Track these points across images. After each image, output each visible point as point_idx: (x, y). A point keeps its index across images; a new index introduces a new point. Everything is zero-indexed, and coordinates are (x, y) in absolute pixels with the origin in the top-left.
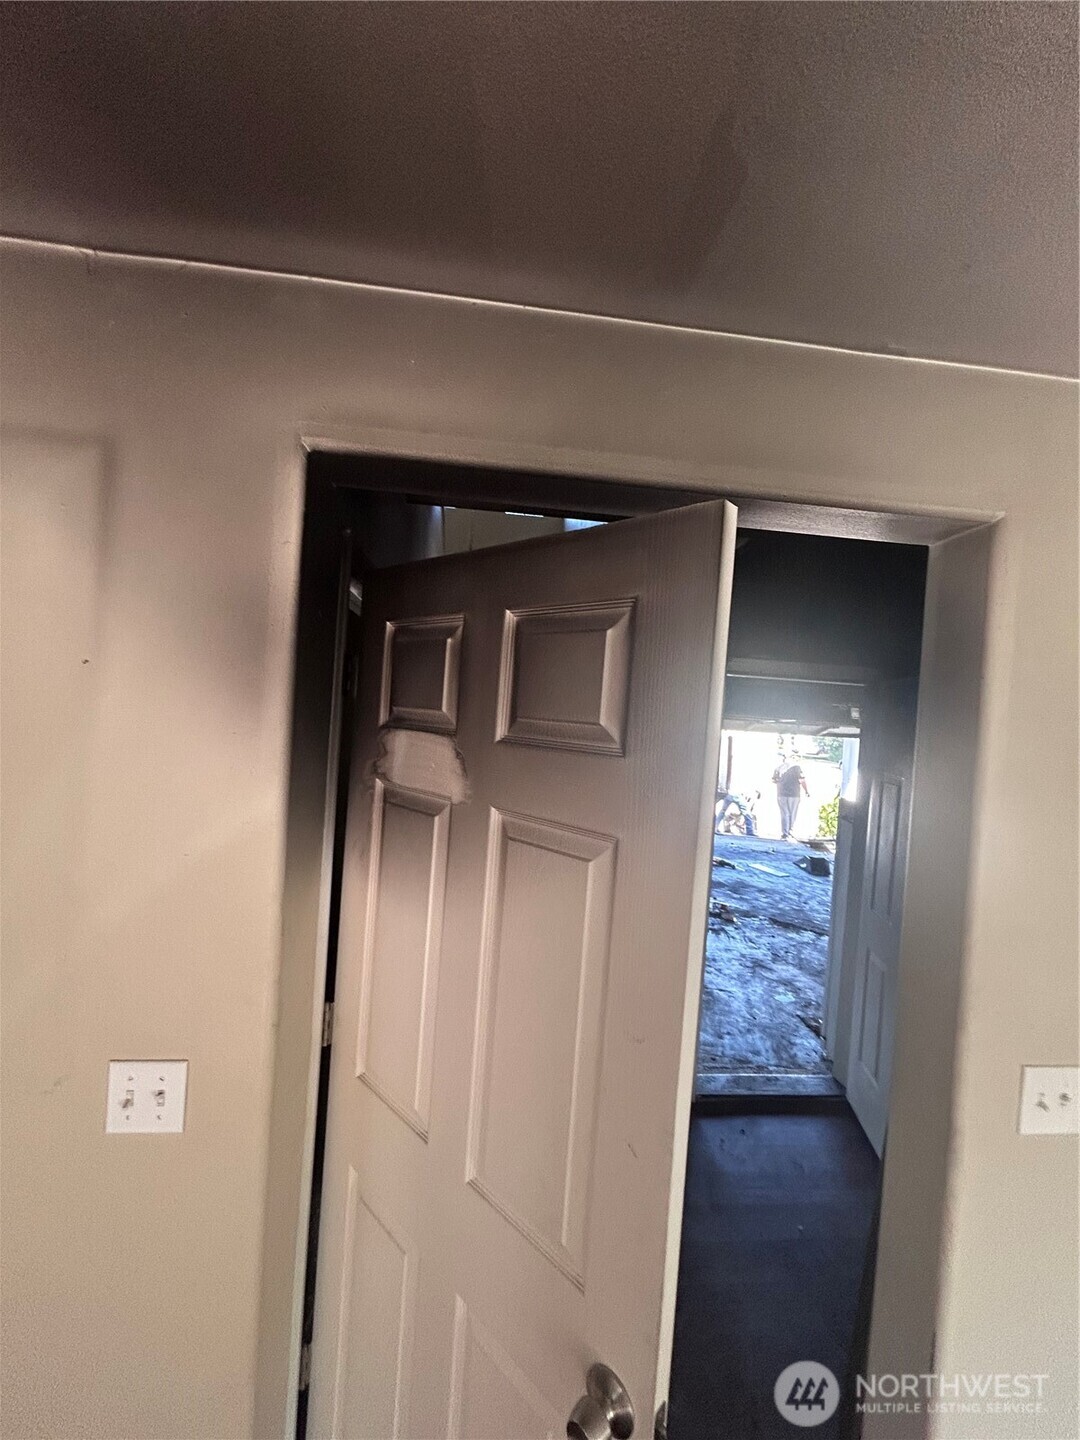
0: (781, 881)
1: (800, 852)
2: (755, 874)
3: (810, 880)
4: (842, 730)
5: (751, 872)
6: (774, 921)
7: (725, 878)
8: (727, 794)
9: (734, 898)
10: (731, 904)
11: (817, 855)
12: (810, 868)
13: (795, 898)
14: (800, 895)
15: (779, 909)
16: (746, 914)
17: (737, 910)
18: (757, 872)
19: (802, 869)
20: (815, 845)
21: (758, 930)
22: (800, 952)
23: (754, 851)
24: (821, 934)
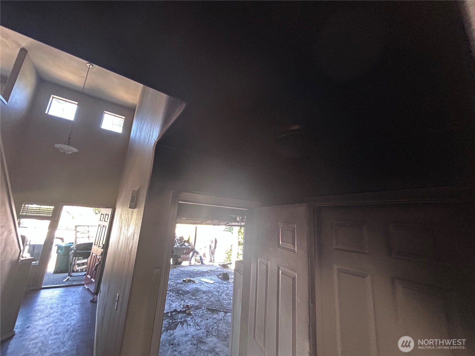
0: (212, 285)
1: (219, 270)
2: (202, 284)
3: (223, 283)
4: (234, 224)
5: (201, 283)
6: (209, 309)
7: (190, 288)
8: (194, 249)
9: (193, 299)
10: (190, 303)
11: (225, 271)
12: (222, 278)
13: (217, 294)
14: (218, 292)
15: (211, 301)
16: (197, 308)
17: (193, 306)
18: (203, 282)
19: (220, 278)
20: (225, 266)
21: (201, 316)
22: (218, 326)
23: (203, 272)
24: (226, 313)
